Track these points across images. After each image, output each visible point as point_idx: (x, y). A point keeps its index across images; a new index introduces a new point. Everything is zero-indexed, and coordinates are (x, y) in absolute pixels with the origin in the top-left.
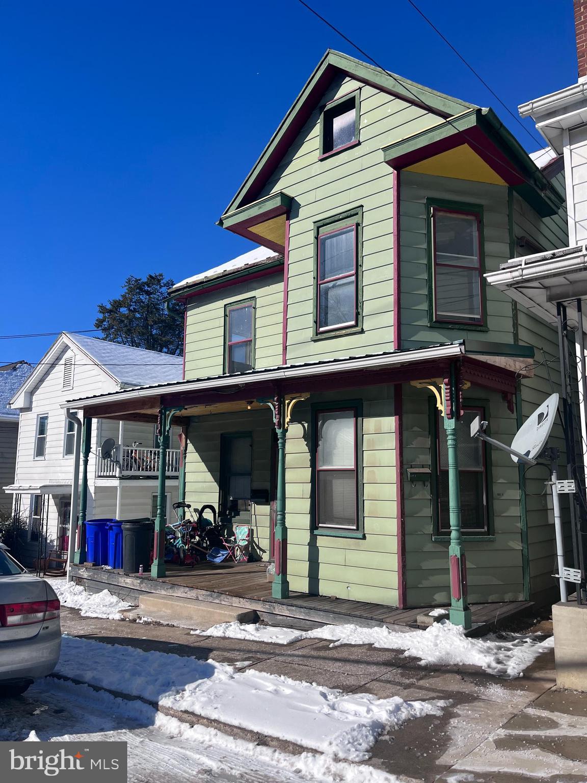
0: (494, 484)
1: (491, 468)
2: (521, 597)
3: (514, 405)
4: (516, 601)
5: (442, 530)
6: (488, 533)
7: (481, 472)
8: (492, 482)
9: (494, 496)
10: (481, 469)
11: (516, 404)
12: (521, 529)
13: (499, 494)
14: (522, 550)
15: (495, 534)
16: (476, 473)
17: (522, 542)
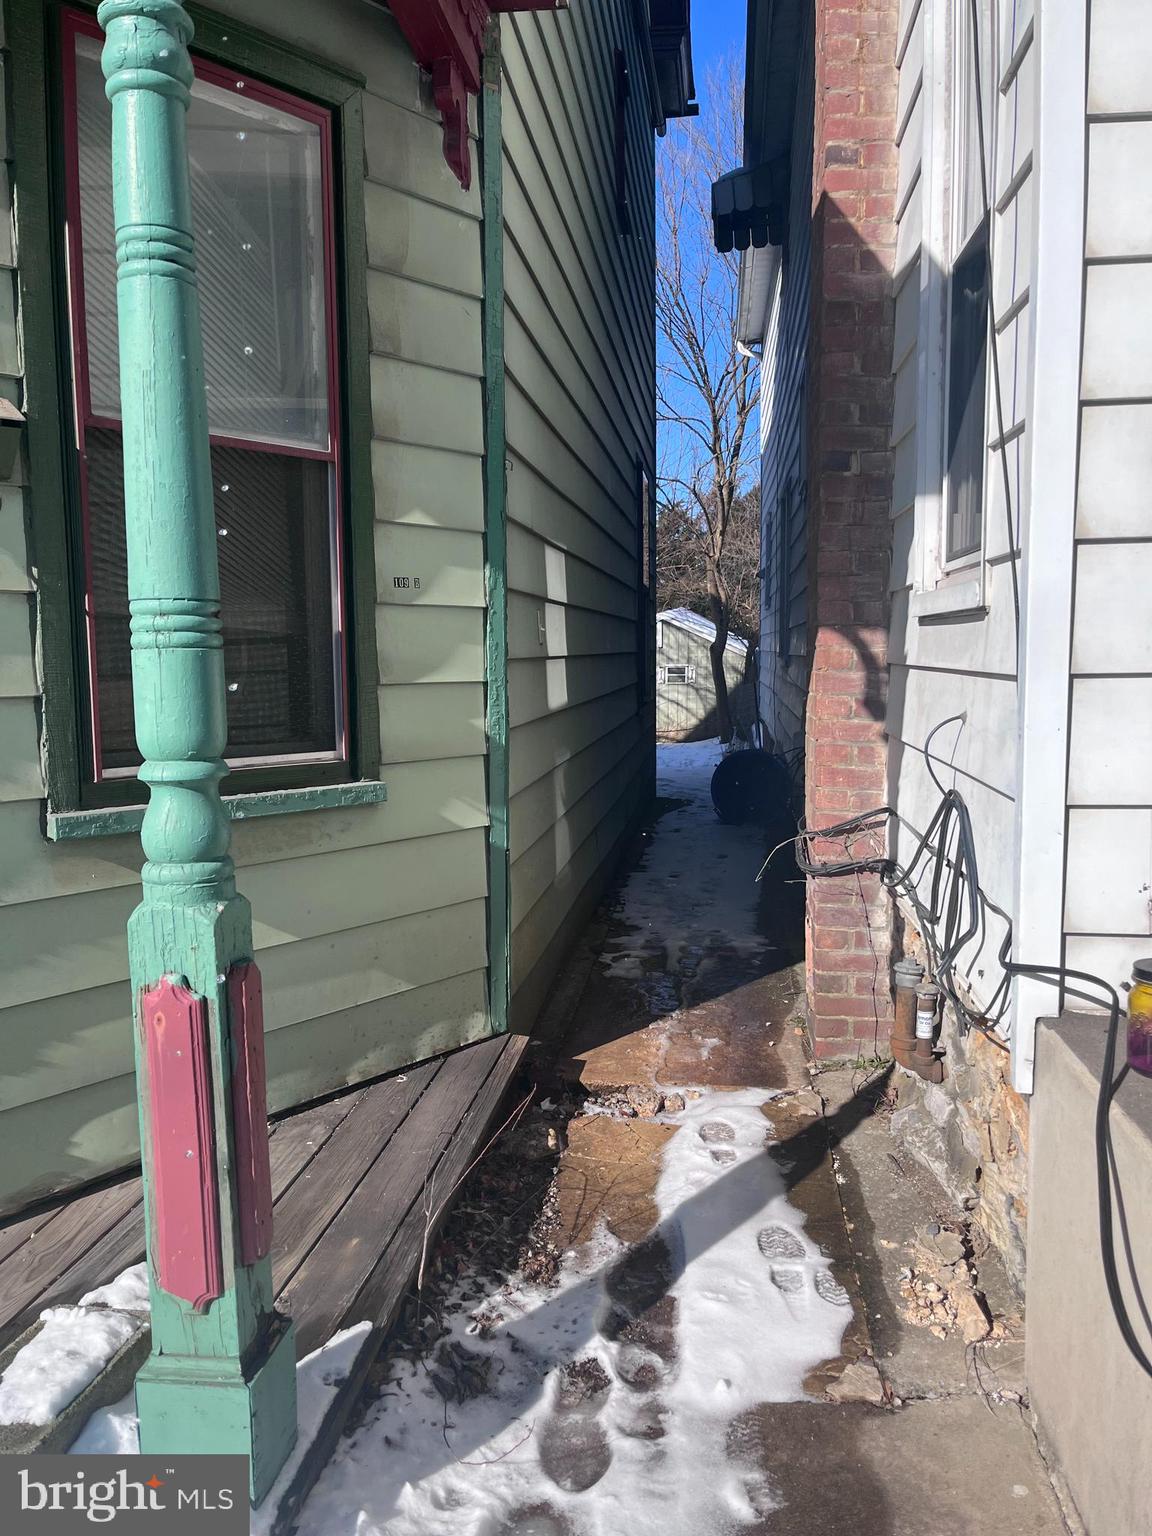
0: (380, 534)
1: (369, 446)
2: (478, 1027)
3: (472, 146)
4: (461, 1049)
5: (108, 773)
6: (353, 769)
7: (320, 464)
8: (371, 520)
9: (380, 589)
10: (317, 443)
11: (480, 143)
12: (488, 738)
13: (399, 582)
14: (487, 829)
15: (385, 772)
16: (291, 462)
17: (488, 803)
